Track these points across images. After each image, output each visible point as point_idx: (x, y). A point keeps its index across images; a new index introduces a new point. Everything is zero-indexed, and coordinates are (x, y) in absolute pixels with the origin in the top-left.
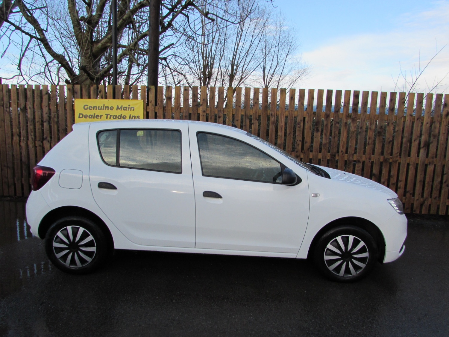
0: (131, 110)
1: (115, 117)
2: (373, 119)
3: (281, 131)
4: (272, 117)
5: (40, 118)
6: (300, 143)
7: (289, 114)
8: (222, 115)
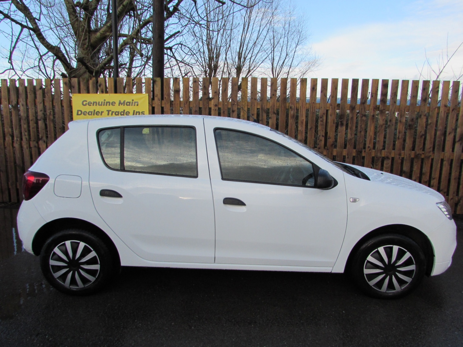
0: (135, 105)
1: (117, 113)
2: (404, 110)
3: (302, 126)
4: (292, 110)
5: (34, 116)
6: (323, 139)
7: (311, 107)
8: (235, 108)
